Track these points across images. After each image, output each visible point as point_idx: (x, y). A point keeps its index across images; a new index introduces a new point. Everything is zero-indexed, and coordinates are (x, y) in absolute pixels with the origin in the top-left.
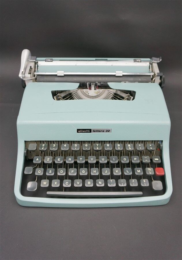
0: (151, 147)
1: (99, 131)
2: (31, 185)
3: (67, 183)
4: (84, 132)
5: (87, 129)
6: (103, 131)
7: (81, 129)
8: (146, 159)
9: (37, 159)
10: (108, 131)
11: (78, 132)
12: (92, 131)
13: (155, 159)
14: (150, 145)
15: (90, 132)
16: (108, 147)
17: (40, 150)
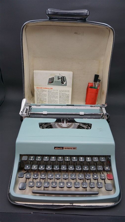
0: (103, 159)
1: (69, 149)
2: (22, 185)
3: (46, 184)
4: (59, 149)
5: (61, 147)
6: (71, 149)
7: (57, 147)
8: (100, 168)
9: (27, 167)
10: (74, 148)
11: (55, 149)
12: (64, 148)
13: (106, 168)
14: (102, 158)
15: (63, 149)
16: (74, 159)
17: (30, 161)
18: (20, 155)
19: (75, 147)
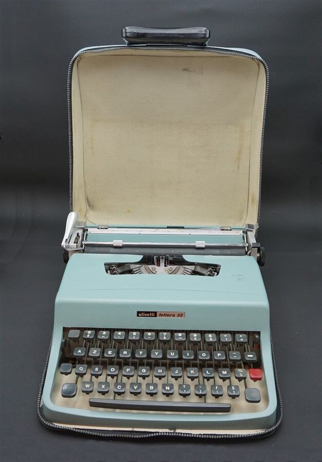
18: (64, 328)
19: (181, 311)
